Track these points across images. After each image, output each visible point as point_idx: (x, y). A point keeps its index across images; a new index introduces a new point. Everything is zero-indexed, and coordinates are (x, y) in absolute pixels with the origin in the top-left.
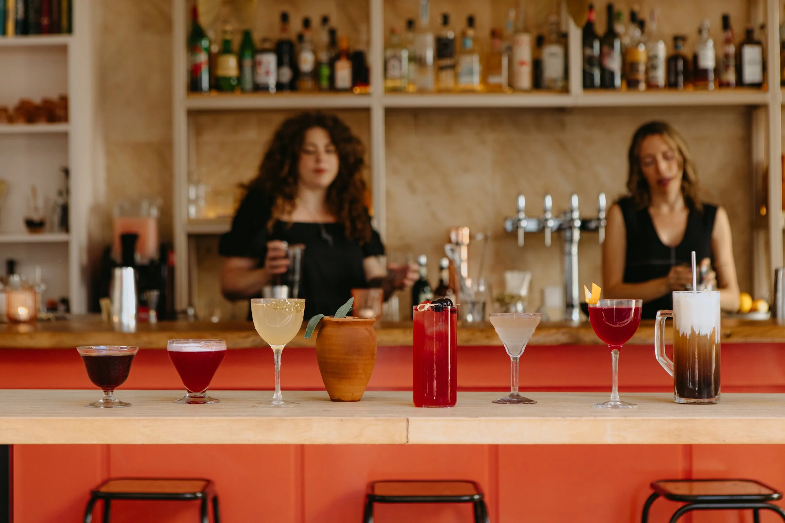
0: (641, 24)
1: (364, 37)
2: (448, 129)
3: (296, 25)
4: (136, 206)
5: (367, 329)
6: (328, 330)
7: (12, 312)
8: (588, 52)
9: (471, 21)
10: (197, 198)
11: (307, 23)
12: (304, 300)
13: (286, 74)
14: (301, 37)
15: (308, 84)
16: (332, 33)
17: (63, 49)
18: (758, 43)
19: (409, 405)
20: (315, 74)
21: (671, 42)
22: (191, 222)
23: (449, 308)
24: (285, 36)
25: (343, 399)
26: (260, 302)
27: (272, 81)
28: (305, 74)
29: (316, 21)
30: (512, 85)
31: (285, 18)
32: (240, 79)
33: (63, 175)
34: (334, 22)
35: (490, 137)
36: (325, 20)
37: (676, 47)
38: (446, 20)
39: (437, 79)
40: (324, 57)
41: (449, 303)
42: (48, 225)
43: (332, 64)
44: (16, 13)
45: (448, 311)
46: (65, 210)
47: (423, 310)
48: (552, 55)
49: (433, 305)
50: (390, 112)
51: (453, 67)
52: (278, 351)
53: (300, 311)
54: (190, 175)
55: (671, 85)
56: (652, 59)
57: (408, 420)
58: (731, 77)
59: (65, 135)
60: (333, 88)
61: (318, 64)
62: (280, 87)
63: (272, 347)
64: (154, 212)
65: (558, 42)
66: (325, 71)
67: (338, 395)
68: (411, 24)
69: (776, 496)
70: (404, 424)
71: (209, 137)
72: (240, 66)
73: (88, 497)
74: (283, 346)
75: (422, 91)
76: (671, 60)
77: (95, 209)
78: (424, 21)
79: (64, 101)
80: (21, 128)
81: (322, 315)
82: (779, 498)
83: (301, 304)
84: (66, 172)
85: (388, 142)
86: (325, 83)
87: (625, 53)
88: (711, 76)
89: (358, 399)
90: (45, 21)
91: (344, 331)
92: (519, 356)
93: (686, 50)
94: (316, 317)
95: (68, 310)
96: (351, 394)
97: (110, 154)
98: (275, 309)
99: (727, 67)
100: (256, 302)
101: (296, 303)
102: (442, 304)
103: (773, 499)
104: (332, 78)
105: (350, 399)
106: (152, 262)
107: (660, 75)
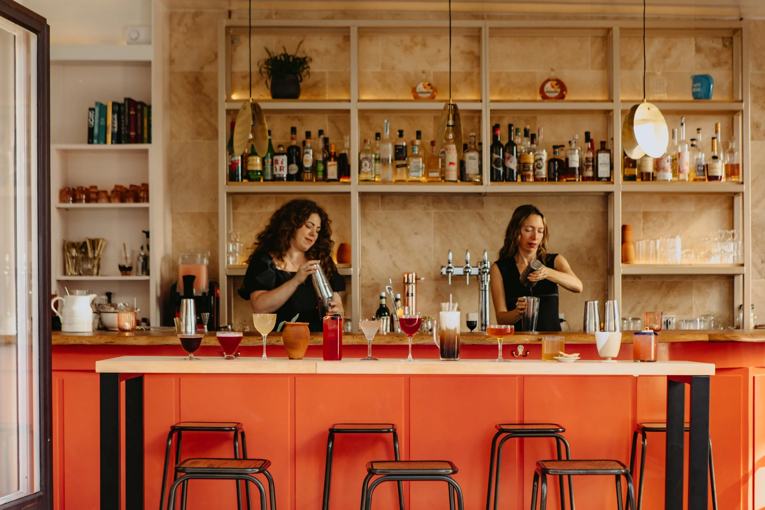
0: (533, 138)
1: (347, 145)
2: (405, 206)
3: (301, 135)
4: (193, 256)
5: (305, 328)
6: (287, 328)
7: (121, 324)
8: (495, 156)
9: (419, 134)
10: (235, 251)
11: (308, 134)
12: (276, 314)
13: (294, 169)
14: (304, 143)
15: (308, 176)
16: (326, 140)
17: (146, 151)
18: (609, 151)
19: (322, 360)
20: (314, 169)
21: (552, 150)
22: (230, 268)
23: (339, 318)
24: (294, 143)
25: (294, 358)
26: (257, 315)
27: (284, 174)
28: (307, 169)
29: (315, 133)
30: (444, 178)
31: (294, 130)
32: (263, 172)
33: (145, 235)
34: (327, 134)
35: (433, 211)
36: (321, 132)
37: (555, 153)
38: (401, 134)
39: (395, 173)
40: (320, 158)
41: (339, 316)
42: (134, 269)
43: (325, 162)
44: (113, 127)
45: (338, 319)
46: (146, 259)
47: (326, 319)
48: (470, 158)
49: (331, 317)
50: (363, 195)
51: (406, 166)
52: (264, 337)
53: (274, 319)
54: (229, 236)
55: (550, 178)
56: (538, 160)
57: (316, 364)
58: (590, 174)
59: (147, 209)
60: (325, 179)
61: (315, 162)
62: (290, 178)
63: (262, 334)
64: (206, 261)
65: (475, 150)
66: (321, 167)
67: (292, 357)
68: (378, 135)
69: (561, 430)
70: (315, 365)
71: (242, 210)
72: (263, 163)
73: (169, 430)
74: (267, 334)
75: (384, 182)
76: (550, 162)
77: (164, 259)
78: (387, 134)
79: (145, 187)
80: (117, 205)
81: (285, 321)
82: (564, 431)
83: (274, 316)
84: (147, 234)
85: (363, 214)
86: (320, 175)
87: (519, 158)
88: (577, 172)
89: (301, 358)
90: (133, 134)
91: (295, 328)
92: (372, 340)
93: (561, 155)
94: (282, 322)
95: (149, 324)
96: (298, 356)
97: (174, 220)
98: (263, 318)
99: (587, 167)
100: (255, 315)
101: (272, 316)
102: (335, 316)
103: (559, 432)
104: (325, 172)
105: (297, 358)
106: (204, 294)
107: (543, 172)
